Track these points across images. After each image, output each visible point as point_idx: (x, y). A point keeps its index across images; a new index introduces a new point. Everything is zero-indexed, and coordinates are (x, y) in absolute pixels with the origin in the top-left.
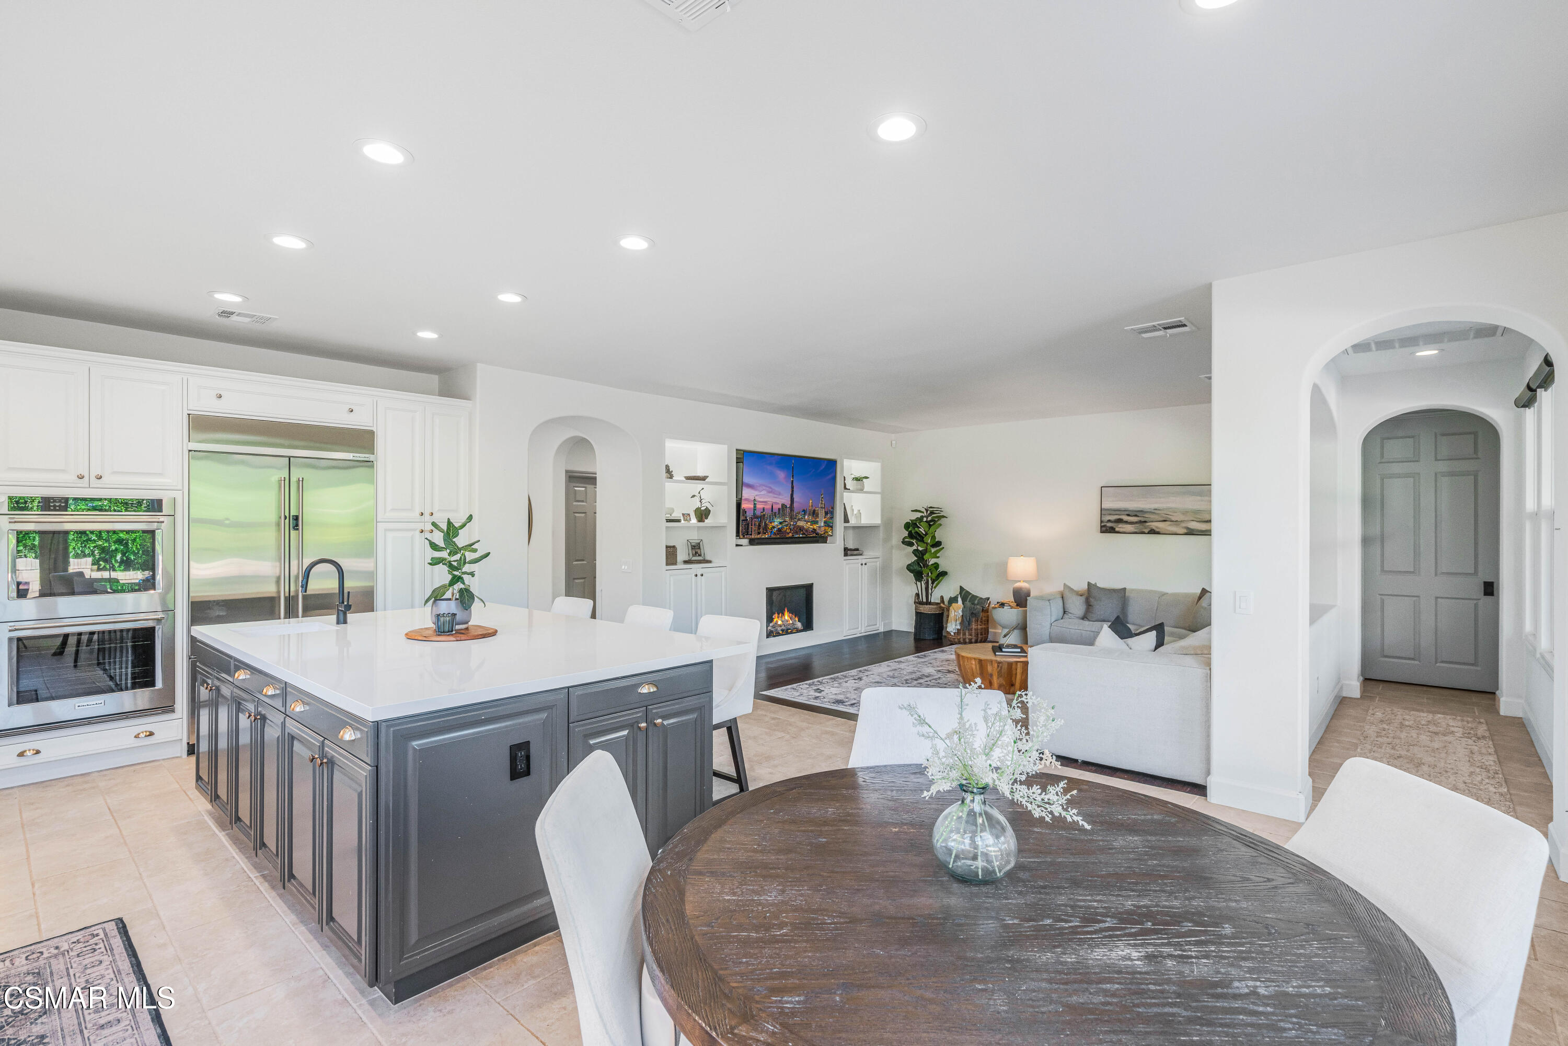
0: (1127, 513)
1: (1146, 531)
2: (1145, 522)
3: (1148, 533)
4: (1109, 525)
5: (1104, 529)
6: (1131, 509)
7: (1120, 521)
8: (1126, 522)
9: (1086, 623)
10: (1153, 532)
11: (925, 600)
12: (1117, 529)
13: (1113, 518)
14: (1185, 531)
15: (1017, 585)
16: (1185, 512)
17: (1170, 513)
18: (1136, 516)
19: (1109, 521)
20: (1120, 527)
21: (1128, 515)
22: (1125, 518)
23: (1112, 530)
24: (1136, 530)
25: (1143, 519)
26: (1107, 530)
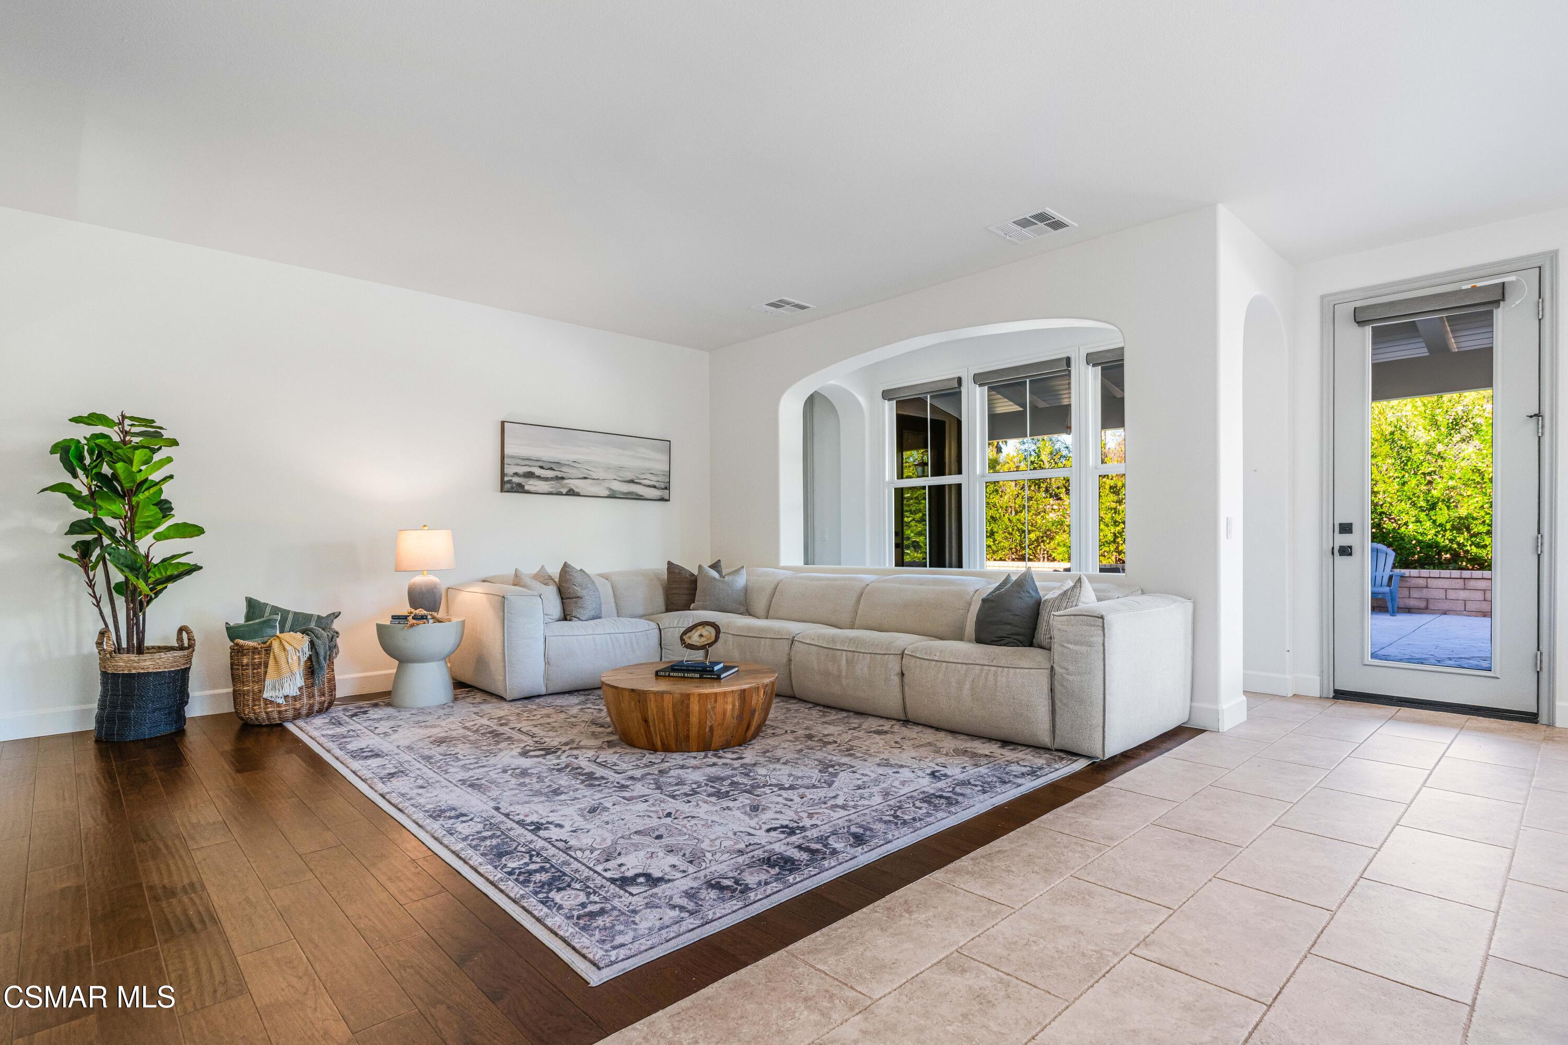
0: (540, 464)
1: (564, 491)
2: (563, 478)
3: (566, 494)
4: (516, 480)
5: (508, 486)
6: (544, 459)
7: (530, 475)
8: (539, 477)
10: (572, 493)
12: (527, 488)
13: (521, 470)
14: (606, 493)
15: (419, 579)
16: (608, 468)
17: (592, 469)
18: (551, 469)
19: (516, 474)
20: (531, 484)
21: (542, 467)
22: (538, 472)
23: (520, 489)
24: (551, 490)
25: (560, 474)
26: (512, 488)
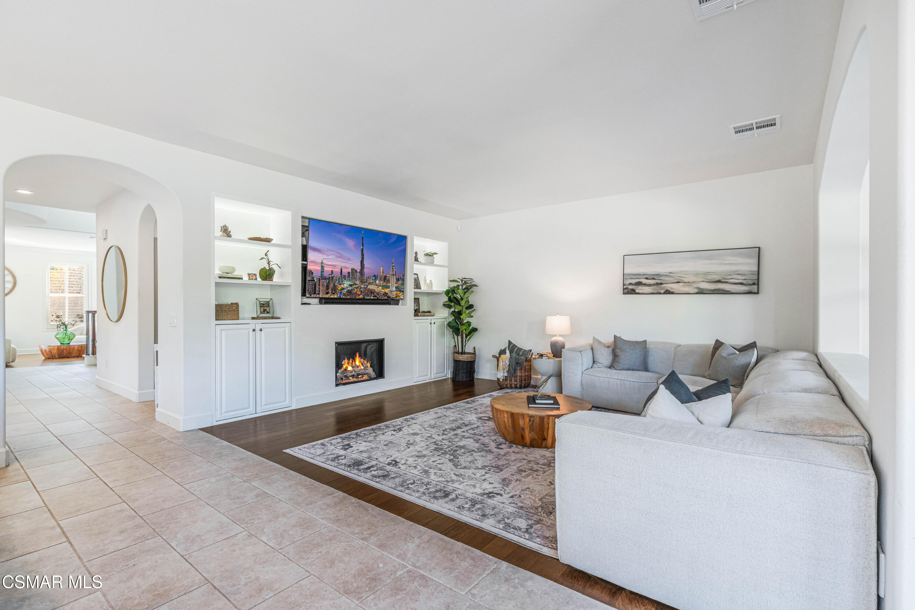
0: (646, 276)
1: (662, 291)
2: (661, 284)
3: (664, 293)
4: (631, 287)
5: (626, 291)
6: (648, 273)
7: (639, 284)
8: (645, 285)
9: (614, 371)
10: (668, 292)
11: (460, 351)
12: (637, 291)
13: (633, 281)
14: (696, 291)
15: (554, 339)
16: (697, 274)
17: (683, 276)
18: (653, 279)
19: (630, 284)
20: (639, 289)
21: (647, 278)
22: (644, 281)
23: (633, 292)
24: (653, 291)
25: (659, 282)
26: (628, 292)
